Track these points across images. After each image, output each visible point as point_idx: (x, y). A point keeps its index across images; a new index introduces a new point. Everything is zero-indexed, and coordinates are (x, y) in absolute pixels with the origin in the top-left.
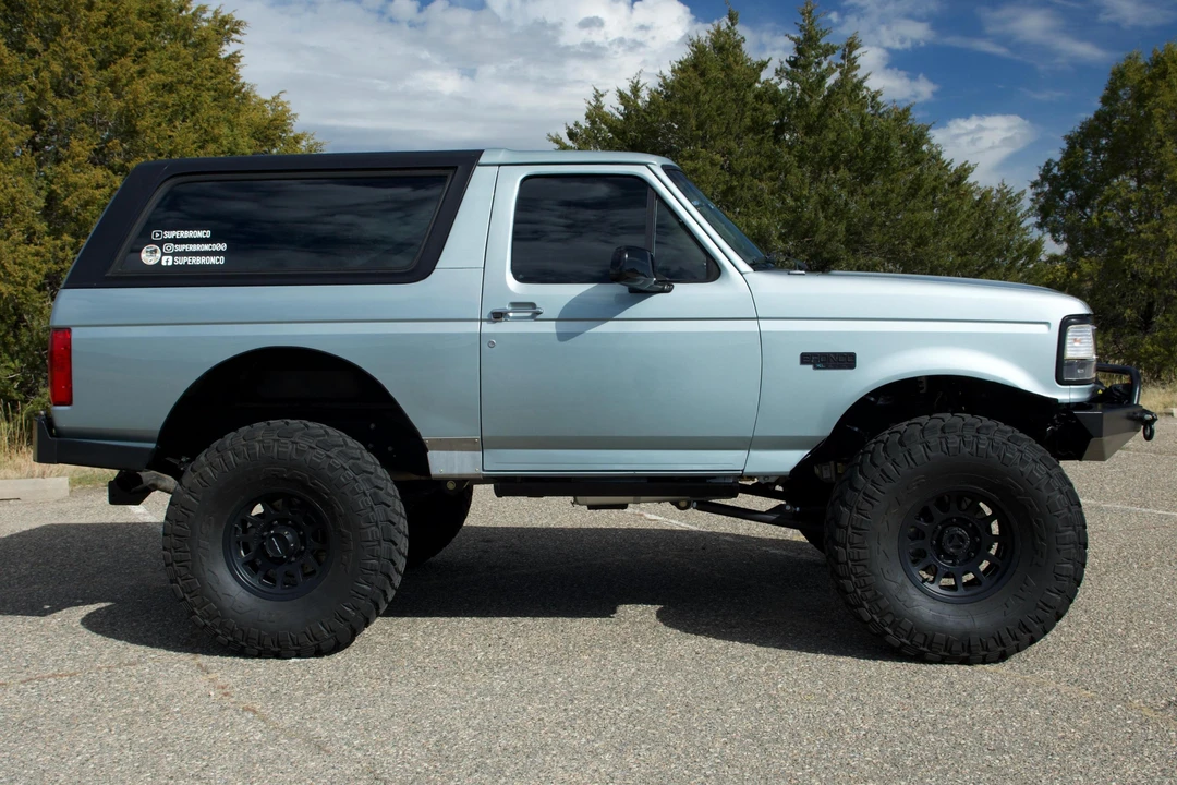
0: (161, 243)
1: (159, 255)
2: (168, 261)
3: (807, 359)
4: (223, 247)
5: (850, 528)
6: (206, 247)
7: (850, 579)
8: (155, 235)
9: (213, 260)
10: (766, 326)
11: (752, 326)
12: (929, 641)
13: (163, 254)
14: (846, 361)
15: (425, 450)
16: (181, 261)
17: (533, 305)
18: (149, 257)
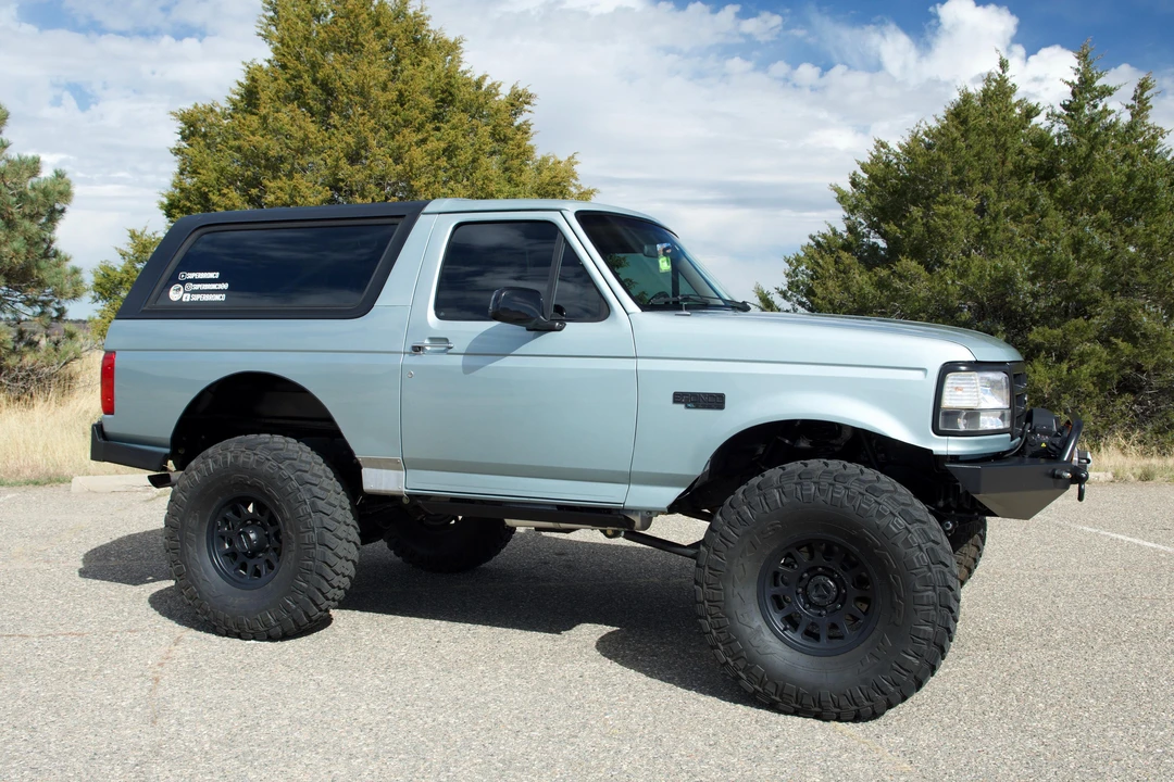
0: (183, 283)
1: (181, 292)
2: (187, 298)
3: (679, 398)
4: (225, 286)
5: (707, 568)
6: (214, 286)
7: (706, 619)
8: (182, 276)
9: (217, 297)
10: (644, 365)
11: (630, 365)
12: (780, 691)
13: (185, 292)
14: (715, 401)
15: (361, 468)
16: (196, 297)
17: (446, 340)
18: (175, 294)
